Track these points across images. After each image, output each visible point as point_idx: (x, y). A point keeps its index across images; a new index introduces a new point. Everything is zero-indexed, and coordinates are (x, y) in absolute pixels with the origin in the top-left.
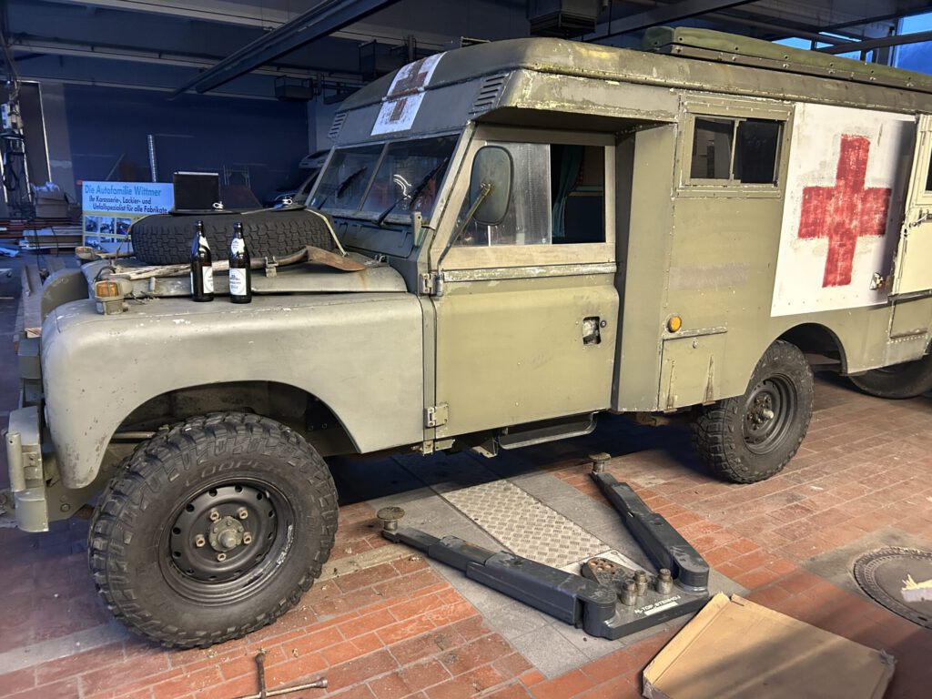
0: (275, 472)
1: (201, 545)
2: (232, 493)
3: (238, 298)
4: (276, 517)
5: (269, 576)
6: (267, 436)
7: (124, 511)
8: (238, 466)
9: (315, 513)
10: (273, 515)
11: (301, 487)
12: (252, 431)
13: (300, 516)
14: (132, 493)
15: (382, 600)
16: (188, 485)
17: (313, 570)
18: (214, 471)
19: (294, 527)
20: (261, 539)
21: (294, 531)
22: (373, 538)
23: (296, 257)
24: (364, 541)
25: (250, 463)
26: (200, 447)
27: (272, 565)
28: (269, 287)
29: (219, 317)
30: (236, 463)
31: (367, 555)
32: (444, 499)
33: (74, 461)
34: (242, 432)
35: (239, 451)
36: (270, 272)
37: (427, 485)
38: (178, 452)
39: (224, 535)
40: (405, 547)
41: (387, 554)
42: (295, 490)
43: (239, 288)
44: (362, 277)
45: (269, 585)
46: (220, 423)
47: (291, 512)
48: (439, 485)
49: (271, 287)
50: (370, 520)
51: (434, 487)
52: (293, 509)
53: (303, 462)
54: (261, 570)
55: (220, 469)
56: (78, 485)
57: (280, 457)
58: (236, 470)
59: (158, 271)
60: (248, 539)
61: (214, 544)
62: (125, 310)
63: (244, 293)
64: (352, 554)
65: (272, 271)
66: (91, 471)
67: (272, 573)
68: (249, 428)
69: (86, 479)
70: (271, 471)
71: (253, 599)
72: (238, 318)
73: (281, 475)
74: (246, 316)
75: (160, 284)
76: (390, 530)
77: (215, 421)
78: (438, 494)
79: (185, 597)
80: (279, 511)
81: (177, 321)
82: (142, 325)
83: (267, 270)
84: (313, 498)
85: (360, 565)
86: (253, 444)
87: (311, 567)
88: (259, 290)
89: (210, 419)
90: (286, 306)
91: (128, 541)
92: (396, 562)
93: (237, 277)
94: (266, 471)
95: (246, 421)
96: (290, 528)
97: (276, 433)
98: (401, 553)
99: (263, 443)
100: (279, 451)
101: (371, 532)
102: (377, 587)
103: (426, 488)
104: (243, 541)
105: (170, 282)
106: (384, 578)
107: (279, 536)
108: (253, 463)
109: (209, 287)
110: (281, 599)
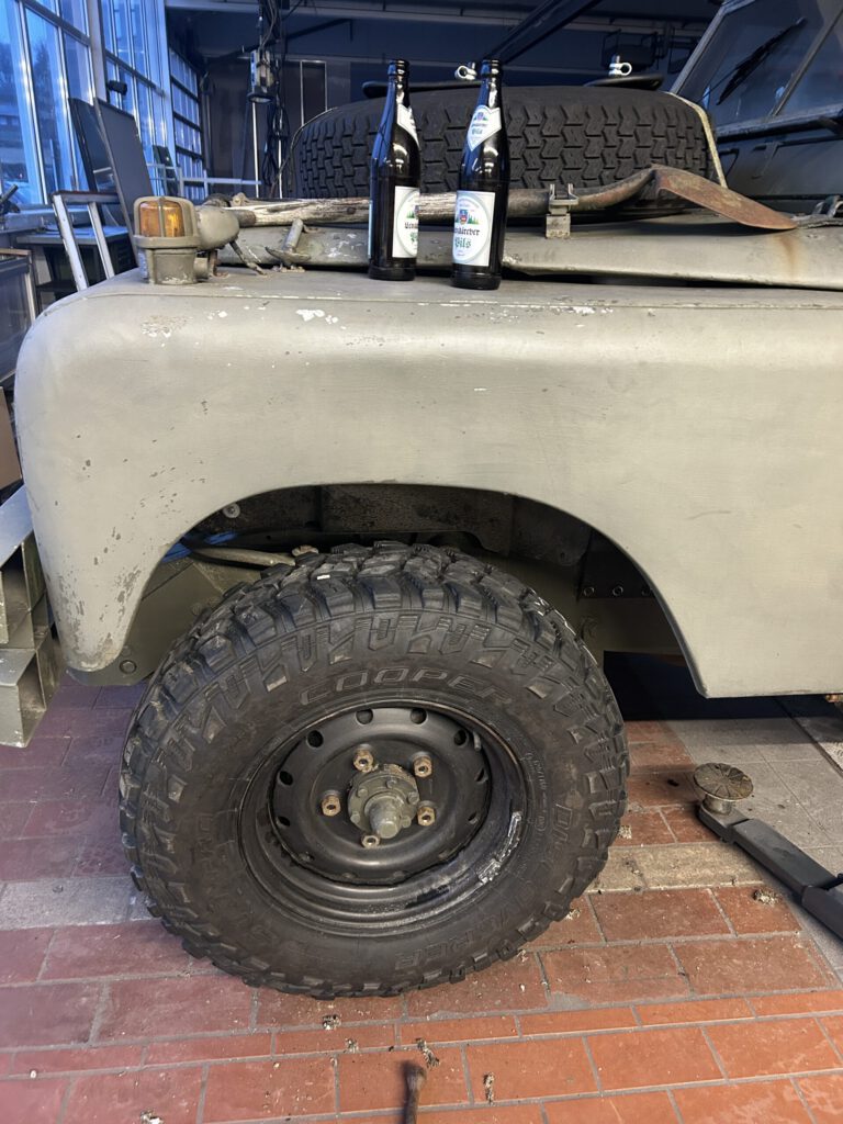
0: (498, 703)
1: (330, 813)
2: (403, 722)
3: (468, 275)
4: (490, 783)
5: (460, 899)
6: (491, 620)
7: (171, 736)
8: (416, 678)
9: (574, 801)
10: (485, 779)
11: (551, 744)
12: (457, 604)
13: (539, 800)
14: (188, 700)
15: (687, 994)
16: (305, 702)
17: (552, 908)
18: (363, 682)
19: (525, 817)
20: (452, 820)
21: (523, 825)
22: (675, 812)
23: (622, 189)
24: (657, 816)
25: (444, 675)
26: (337, 626)
27: (467, 879)
28: (546, 258)
29: (411, 316)
30: (413, 671)
31: (662, 855)
32: (828, 757)
33: (75, 615)
34: (434, 601)
35: (423, 648)
36: (555, 225)
37: (790, 716)
38: (290, 628)
39: (375, 806)
40: (745, 860)
41: (704, 864)
42: (537, 747)
43: (473, 249)
44: (788, 247)
45: (458, 917)
46: (391, 573)
47: (522, 787)
48: (817, 720)
49: (553, 257)
50: (673, 767)
51: (806, 723)
52: (526, 782)
53: (565, 691)
54: (446, 880)
55: (377, 680)
56: (84, 664)
57: (512, 671)
58: (413, 685)
59: (312, 208)
60: (427, 818)
61: (355, 818)
62: (201, 278)
63: (483, 261)
64: (632, 842)
65: (559, 224)
66: (109, 641)
67: (465, 895)
68: (453, 594)
69: (99, 655)
70: (489, 700)
71: (421, 938)
72: (455, 320)
73: (511, 712)
74: (476, 318)
75: (312, 237)
76: (715, 812)
77: (381, 566)
78: (815, 743)
79: (290, 910)
80: (496, 774)
81: (307, 315)
82: (223, 314)
83: (549, 220)
84: (574, 771)
85: (647, 876)
86: (455, 636)
87: (548, 904)
88: (523, 264)
89: (372, 562)
90: (581, 301)
91: (176, 796)
92: (723, 892)
93: (471, 214)
94: (478, 698)
95: (450, 577)
96: (516, 817)
97: (510, 616)
98: (732, 871)
99: (478, 635)
100: (512, 660)
101: (672, 797)
102: (678, 950)
103: (788, 720)
104: (415, 821)
105: (333, 234)
106: (695, 929)
107: (491, 823)
108: (451, 677)
109: (405, 243)
110: (477, 948)
